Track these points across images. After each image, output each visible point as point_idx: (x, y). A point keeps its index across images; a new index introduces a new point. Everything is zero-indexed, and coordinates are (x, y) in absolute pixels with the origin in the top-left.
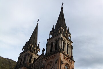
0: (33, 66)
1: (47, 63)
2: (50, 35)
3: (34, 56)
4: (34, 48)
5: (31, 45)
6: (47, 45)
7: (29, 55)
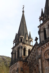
0: (29, 58)
1: (43, 52)
2: (40, 21)
3: (28, 48)
4: (25, 39)
5: (21, 36)
6: (39, 32)
7: (22, 47)
